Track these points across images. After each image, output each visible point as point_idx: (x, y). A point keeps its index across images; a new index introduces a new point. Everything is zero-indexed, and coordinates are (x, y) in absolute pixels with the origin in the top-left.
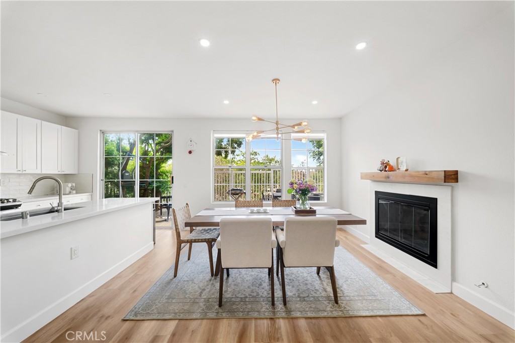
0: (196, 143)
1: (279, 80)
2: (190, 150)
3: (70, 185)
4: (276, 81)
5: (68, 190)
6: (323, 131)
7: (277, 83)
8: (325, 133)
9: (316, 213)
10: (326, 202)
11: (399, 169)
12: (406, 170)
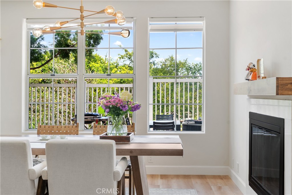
8: (204, 21)
9: (129, 141)
10: (204, 133)
11: (259, 77)
12: (263, 78)
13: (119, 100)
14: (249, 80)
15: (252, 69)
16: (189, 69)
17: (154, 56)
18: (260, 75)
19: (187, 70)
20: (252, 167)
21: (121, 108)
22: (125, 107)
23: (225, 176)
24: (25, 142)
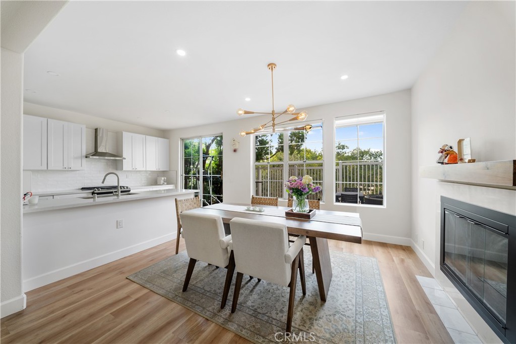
0: (239, 143)
1: (275, 65)
2: (233, 148)
3: (163, 178)
4: (271, 66)
5: (162, 182)
6: (381, 112)
7: (273, 68)
8: (385, 115)
9: (309, 218)
10: (385, 207)
11: (461, 160)
12: (469, 161)
13: (300, 184)
14: (442, 163)
15: (447, 152)
16: (371, 155)
17: (346, 148)
18: (463, 158)
19: (370, 155)
20: (446, 244)
21: (302, 189)
22: (305, 189)
23: (407, 247)
24: (216, 219)
